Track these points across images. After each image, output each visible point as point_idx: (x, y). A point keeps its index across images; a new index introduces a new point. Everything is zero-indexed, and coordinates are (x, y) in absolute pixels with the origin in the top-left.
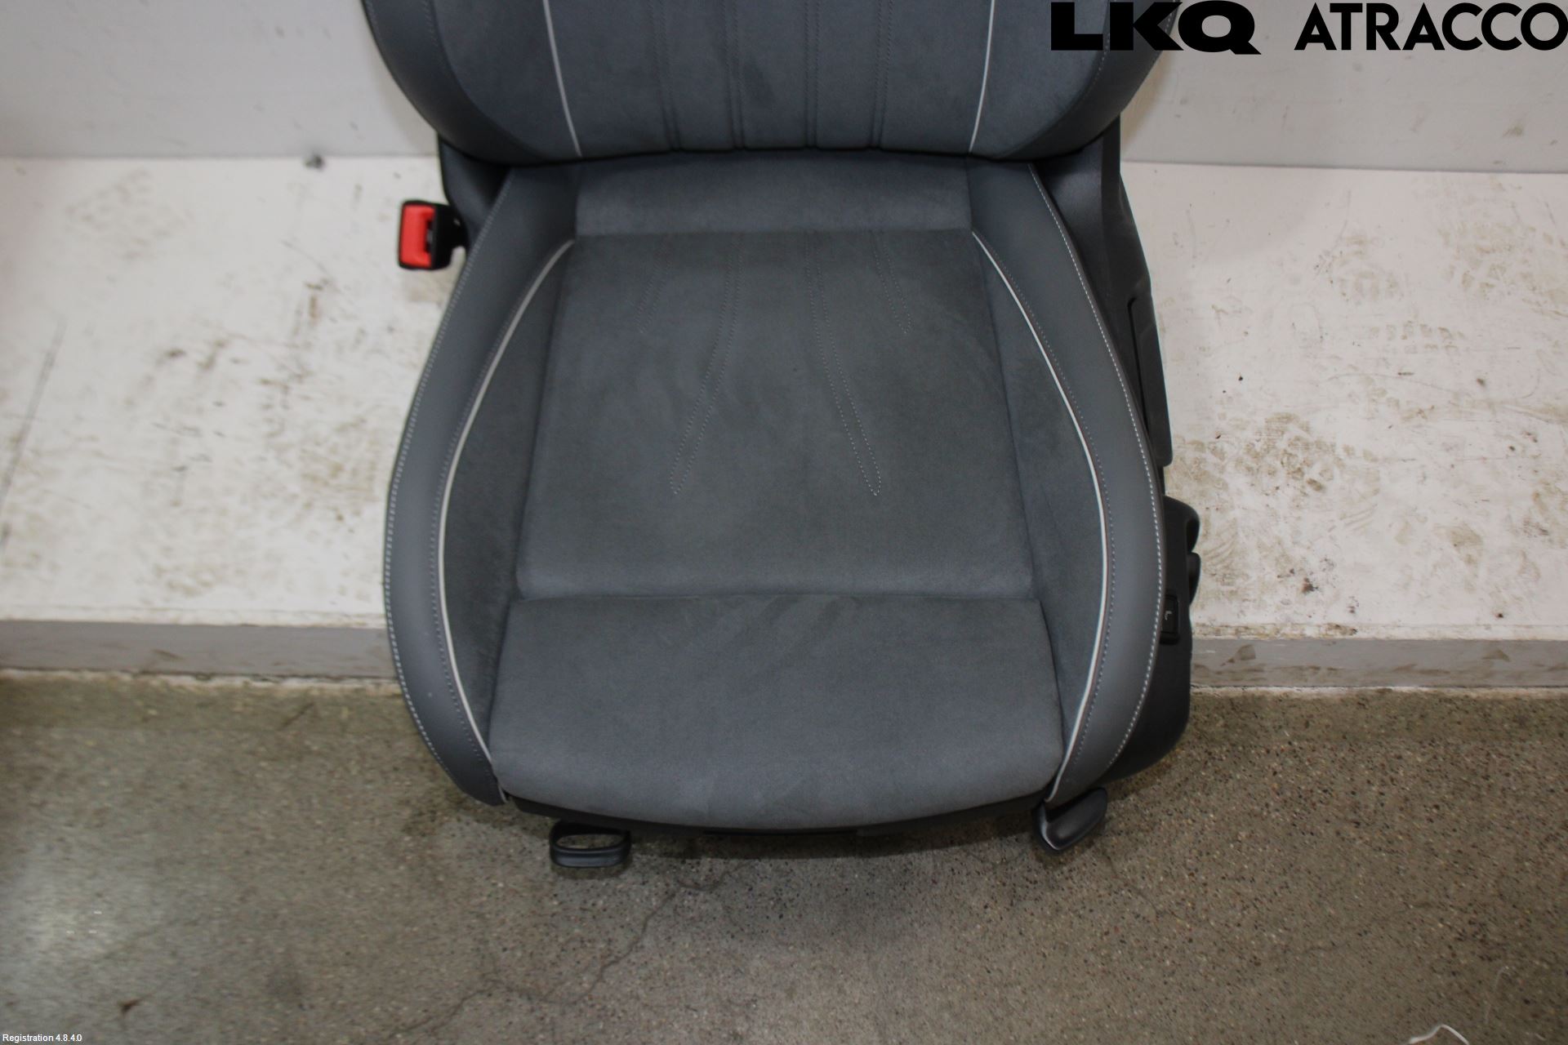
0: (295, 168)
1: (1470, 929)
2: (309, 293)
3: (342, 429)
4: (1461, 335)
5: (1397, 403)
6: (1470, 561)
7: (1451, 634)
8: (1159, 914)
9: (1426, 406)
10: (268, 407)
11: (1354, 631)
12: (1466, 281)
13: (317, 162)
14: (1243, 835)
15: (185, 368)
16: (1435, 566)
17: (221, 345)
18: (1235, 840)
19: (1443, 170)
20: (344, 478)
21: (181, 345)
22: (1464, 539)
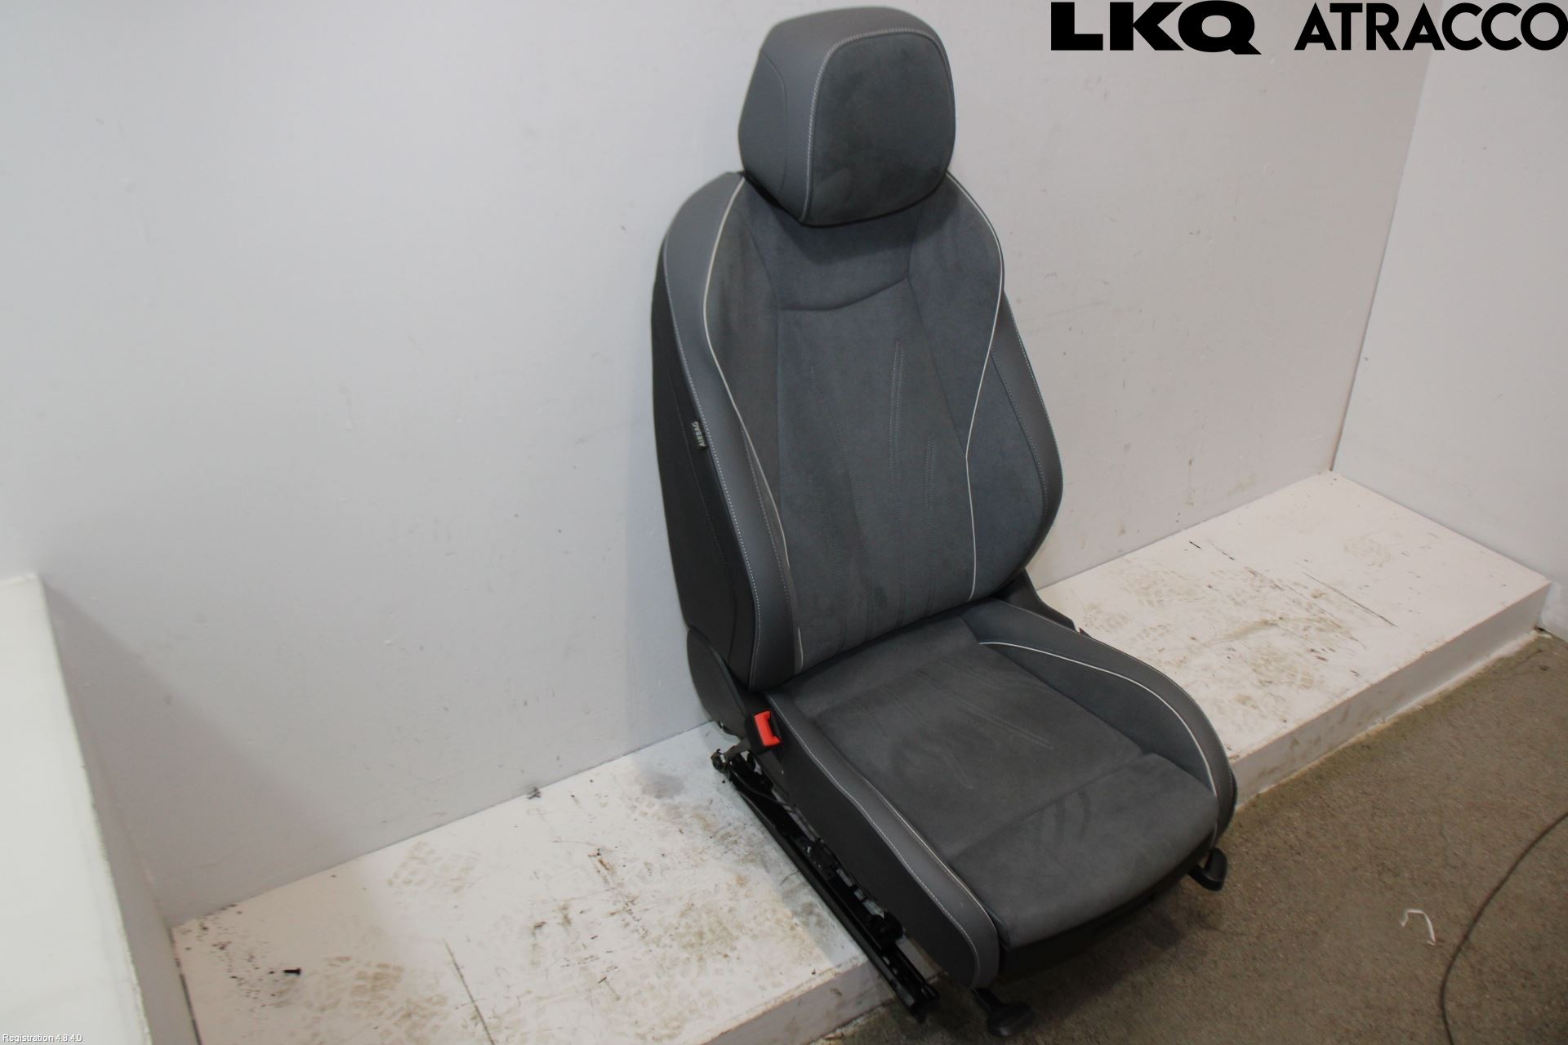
0: (522, 802)
1: (1380, 869)
2: (596, 860)
3: (683, 915)
4: (1168, 624)
5: (1169, 663)
6: (1254, 707)
7: (1274, 737)
8: (1258, 938)
9: (1181, 658)
10: (627, 925)
11: (1238, 756)
12: (1150, 603)
13: (536, 793)
14: (1259, 885)
15: (553, 927)
16: (1244, 716)
17: (565, 908)
18: (1258, 889)
19: (1101, 564)
20: (709, 936)
21: (539, 920)
22: (1244, 700)
